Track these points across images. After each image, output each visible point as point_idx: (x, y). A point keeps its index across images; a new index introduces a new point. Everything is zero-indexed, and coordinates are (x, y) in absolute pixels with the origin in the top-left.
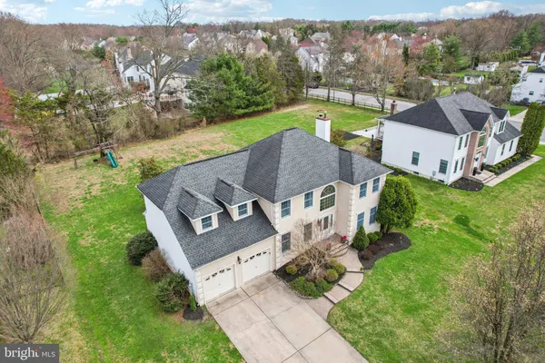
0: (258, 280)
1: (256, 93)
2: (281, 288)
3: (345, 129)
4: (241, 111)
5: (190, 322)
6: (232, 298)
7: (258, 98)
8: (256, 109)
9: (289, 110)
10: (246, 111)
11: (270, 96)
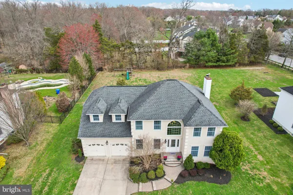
0: (119, 158)
1: (225, 55)
2: (125, 167)
3: (271, 89)
4: (210, 64)
5: (75, 161)
6: (101, 160)
7: (224, 58)
8: (221, 64)
9: (247, 68)
10: (215, 64)
11: (234, 58)
